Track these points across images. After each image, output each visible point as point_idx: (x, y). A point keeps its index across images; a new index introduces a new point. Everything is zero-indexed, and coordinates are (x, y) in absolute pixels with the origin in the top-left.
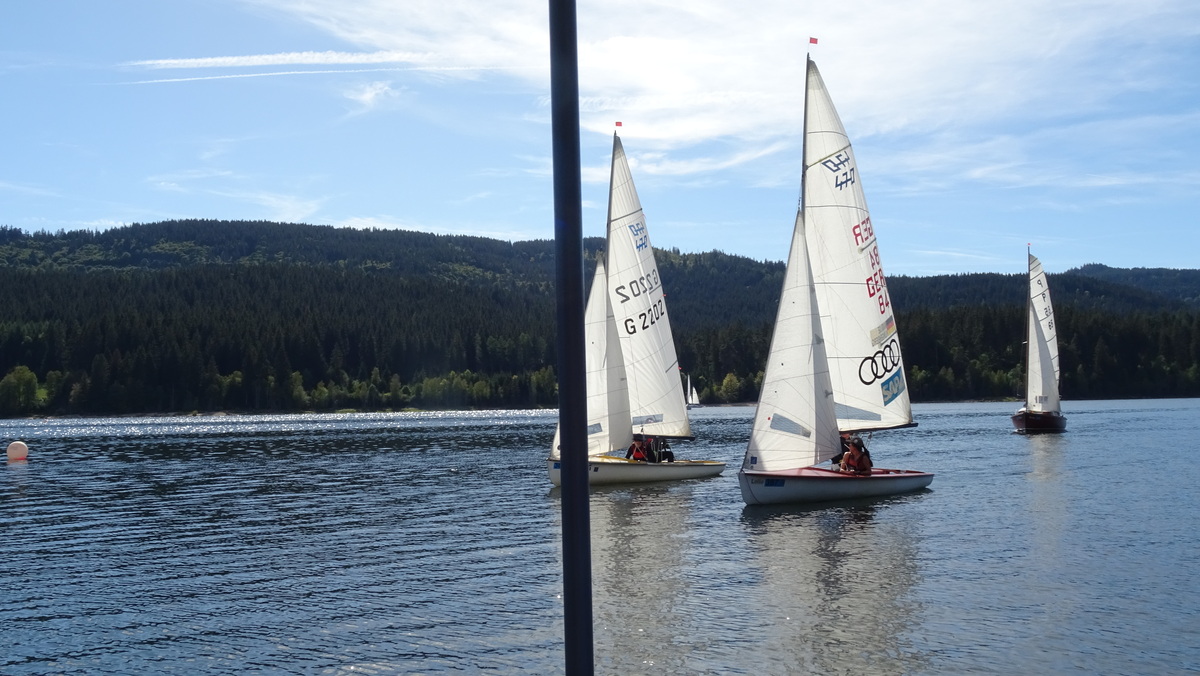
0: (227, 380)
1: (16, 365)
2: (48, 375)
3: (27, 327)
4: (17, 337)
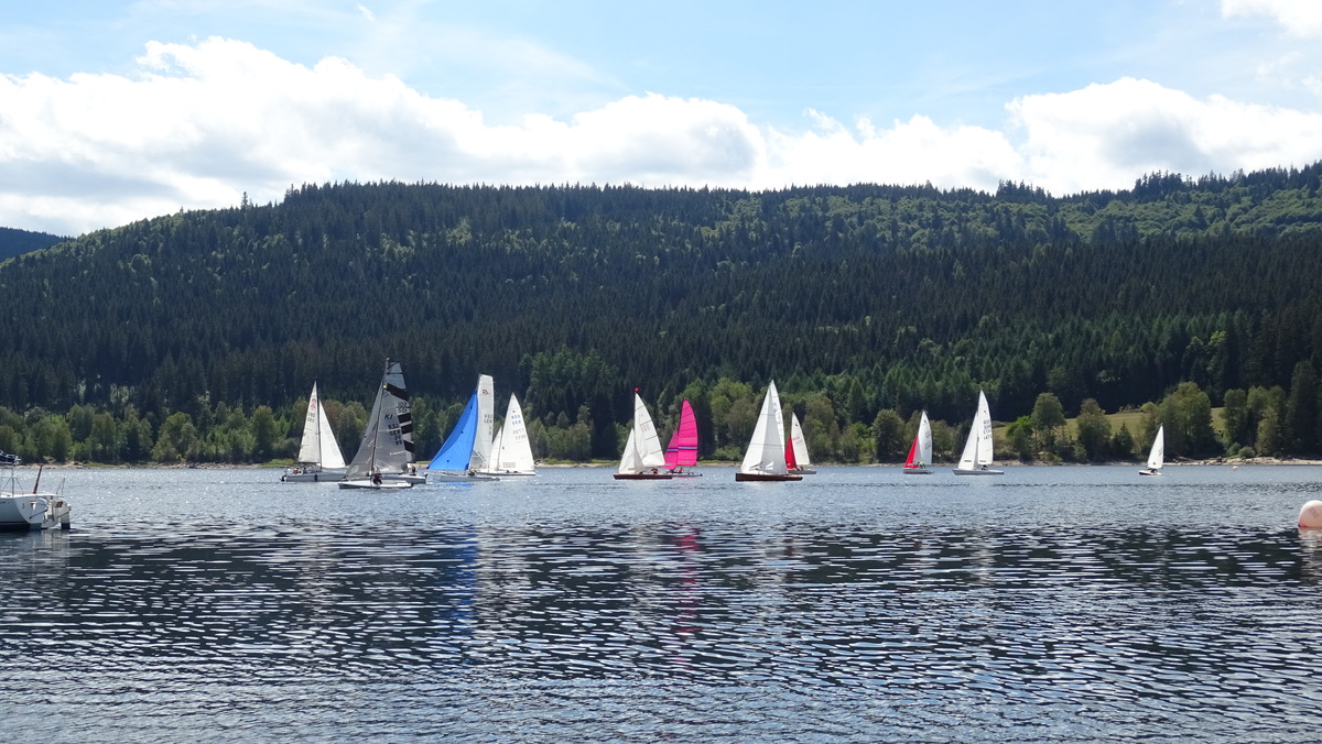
2: (1226, 395)
3: (1195, 322)
4: (1180, 339)
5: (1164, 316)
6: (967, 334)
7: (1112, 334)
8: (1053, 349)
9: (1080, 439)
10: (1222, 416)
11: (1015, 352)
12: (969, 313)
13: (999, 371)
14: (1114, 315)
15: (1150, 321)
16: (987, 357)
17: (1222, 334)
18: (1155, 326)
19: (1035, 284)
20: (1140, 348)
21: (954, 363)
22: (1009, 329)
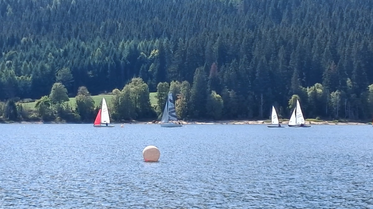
0: (309, 91)
1: (132, 78)
2: (158, 85)
3: (142, 44)
4: (134, 54)
5: (125, 41)
6: (14, 48)
7: (96, 50)
8: (63, 58)
9: (77, 109)
10: (156, 97)
11: (41, 58)
12: (15, 36)
13: (31, 70)
14: (98, 39)
15: (118, 43)
16: (25, 62)
17: (157, 51)
18: (120, 46)
19: (54, 20)
20: (112, 59)
21: (5, 65)
22: (38, 46)
